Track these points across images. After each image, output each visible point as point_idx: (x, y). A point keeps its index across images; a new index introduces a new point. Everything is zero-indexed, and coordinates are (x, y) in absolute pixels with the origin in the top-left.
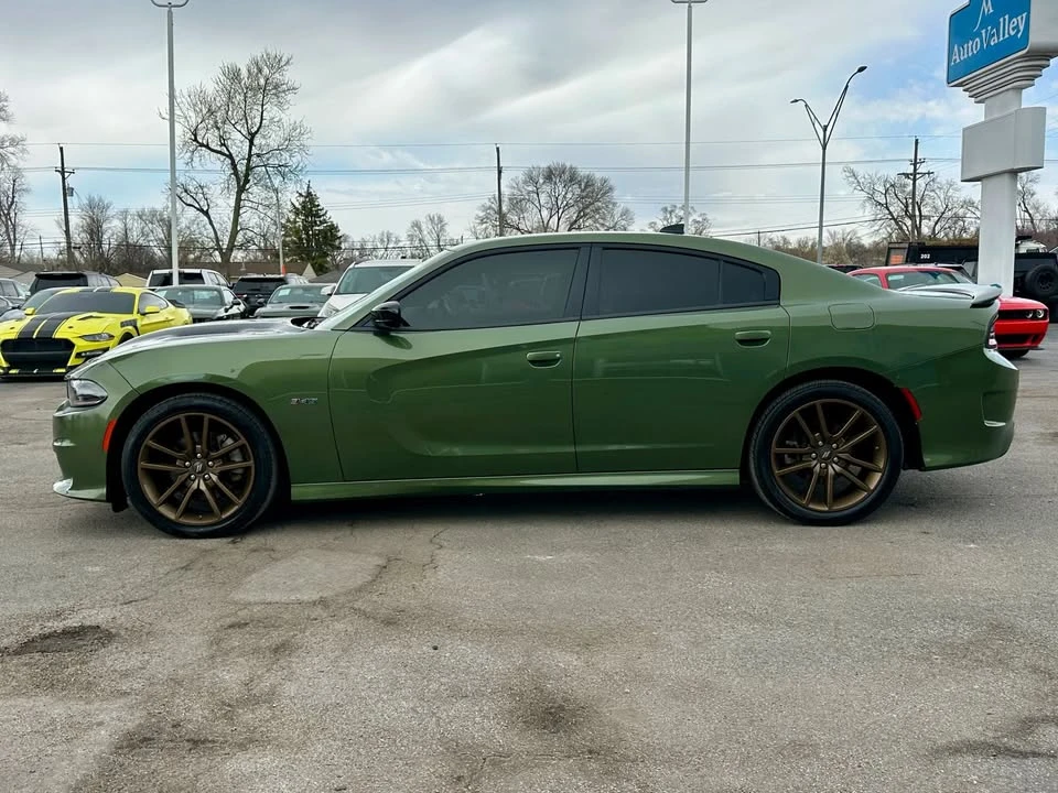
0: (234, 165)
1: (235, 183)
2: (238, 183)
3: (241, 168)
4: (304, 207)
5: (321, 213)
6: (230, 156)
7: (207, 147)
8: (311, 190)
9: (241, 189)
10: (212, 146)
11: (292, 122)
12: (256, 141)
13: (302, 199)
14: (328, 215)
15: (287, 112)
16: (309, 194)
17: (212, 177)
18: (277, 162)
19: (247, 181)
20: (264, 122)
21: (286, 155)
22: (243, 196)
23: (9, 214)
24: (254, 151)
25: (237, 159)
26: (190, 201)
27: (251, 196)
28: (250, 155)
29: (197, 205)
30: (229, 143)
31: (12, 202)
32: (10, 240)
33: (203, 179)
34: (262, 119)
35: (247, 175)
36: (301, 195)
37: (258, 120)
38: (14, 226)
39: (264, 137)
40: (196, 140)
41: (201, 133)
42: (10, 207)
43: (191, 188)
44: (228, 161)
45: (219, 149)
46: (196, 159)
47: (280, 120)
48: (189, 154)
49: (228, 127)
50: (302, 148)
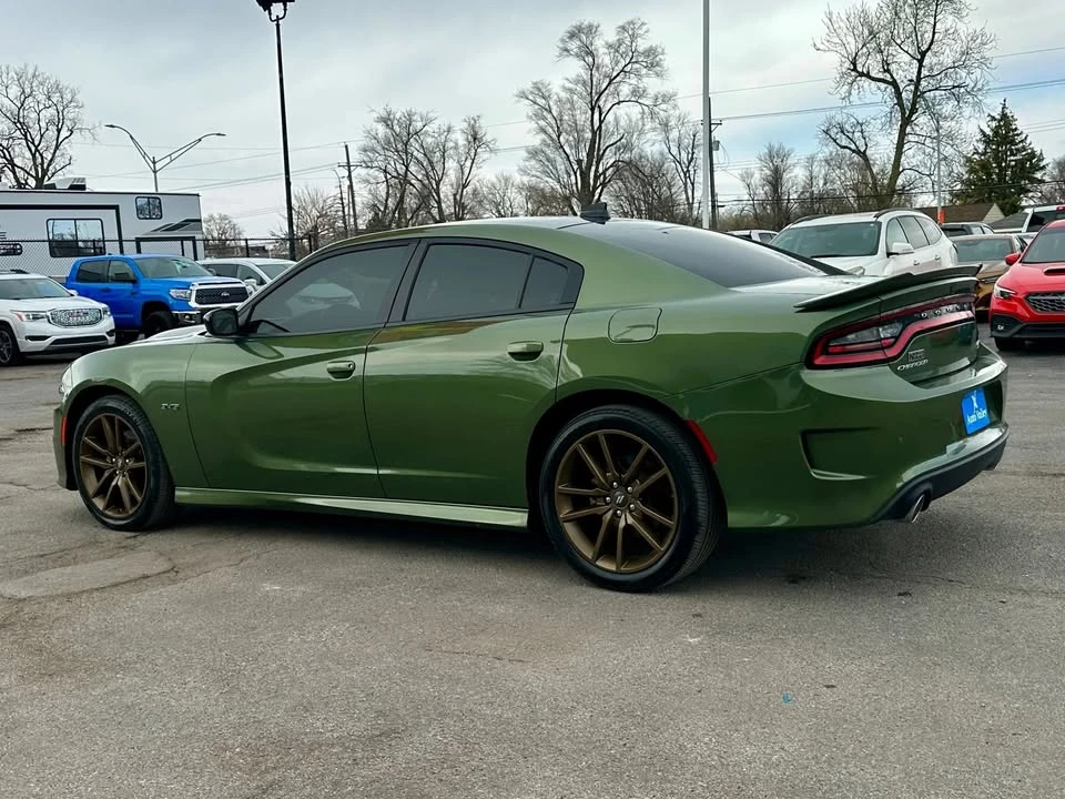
0: (898, 94)
1: (899, 115)
2: (903, 114)
3: (907, 96)
4: (996, 133)
5: (1018, 139)
6: (894, 84)
7: (868, 75)
8: (1007, 111)
9: (906, 122)
10: (873, 74)
11: (971, 31)
12: (926, 62)
13: (994, 124)
14: (1028, 142)
15: (966, 20)
16: (1004, 116)
17: (872, 111)
18: (950, 83)
19: (913, 110)
20: (936, 35)
21: (963, 73)
22: (908, 129)
23: (688, 171)
24: (925, 72)
25: (901, 86)
26: (844, 142)
27: (917, 128)
28: (919, 78)
29: (853, 147)
30: (893, 67)
31: (692, 158)
32: (688, 199)
33: (861, 115)
34: (934, 33)
35: (914, 104)
36: (993, 119)
37: (928, 36)
38: (693, 184)
39: (935, 54)
40: (855, 69)
41: (860, 61)
42: (689, 163)
43: (847, 127)
44: (891, 89)
45: (881, 76)
46: (854, 92)
47: (956, 30)
48: (846, 87)
49: (893, 49)
50: (984, 62)
